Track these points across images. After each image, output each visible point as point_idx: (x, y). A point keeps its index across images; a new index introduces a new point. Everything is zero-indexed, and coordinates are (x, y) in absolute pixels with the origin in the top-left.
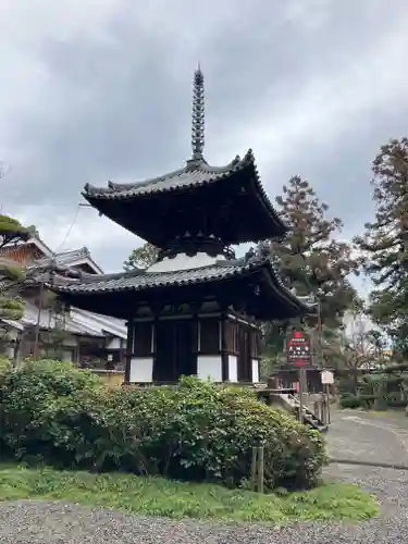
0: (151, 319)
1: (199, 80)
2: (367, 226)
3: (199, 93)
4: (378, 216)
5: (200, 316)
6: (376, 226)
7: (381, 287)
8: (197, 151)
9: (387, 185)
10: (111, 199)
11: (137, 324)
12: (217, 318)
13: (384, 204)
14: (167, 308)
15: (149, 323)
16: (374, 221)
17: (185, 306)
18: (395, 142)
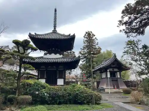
0: (45, 69)
1: (56, 11)
2: (81, 49)
3: (55, 14)
4: (83, 47)
5: (59, 69)
6: (83, 49)
7: (83, 63)
8: (55, 28)
9: (86, 41)
10: (37, 38)
11: (40, 70)
12: (62, 70)
13: (85, 45)
14: (49, 67)
15: (45, 70)
16: (82, 48)
17: (55, 67)
18: (89, 32)
